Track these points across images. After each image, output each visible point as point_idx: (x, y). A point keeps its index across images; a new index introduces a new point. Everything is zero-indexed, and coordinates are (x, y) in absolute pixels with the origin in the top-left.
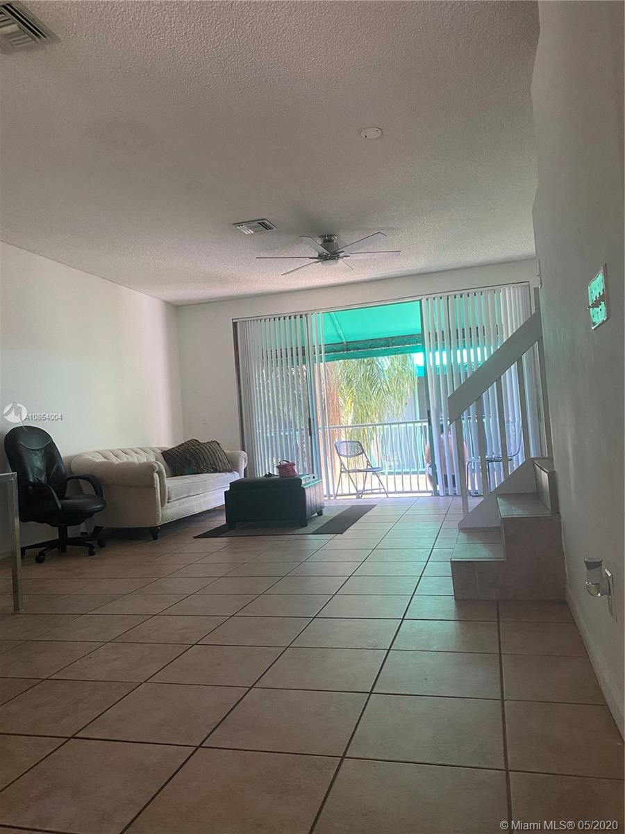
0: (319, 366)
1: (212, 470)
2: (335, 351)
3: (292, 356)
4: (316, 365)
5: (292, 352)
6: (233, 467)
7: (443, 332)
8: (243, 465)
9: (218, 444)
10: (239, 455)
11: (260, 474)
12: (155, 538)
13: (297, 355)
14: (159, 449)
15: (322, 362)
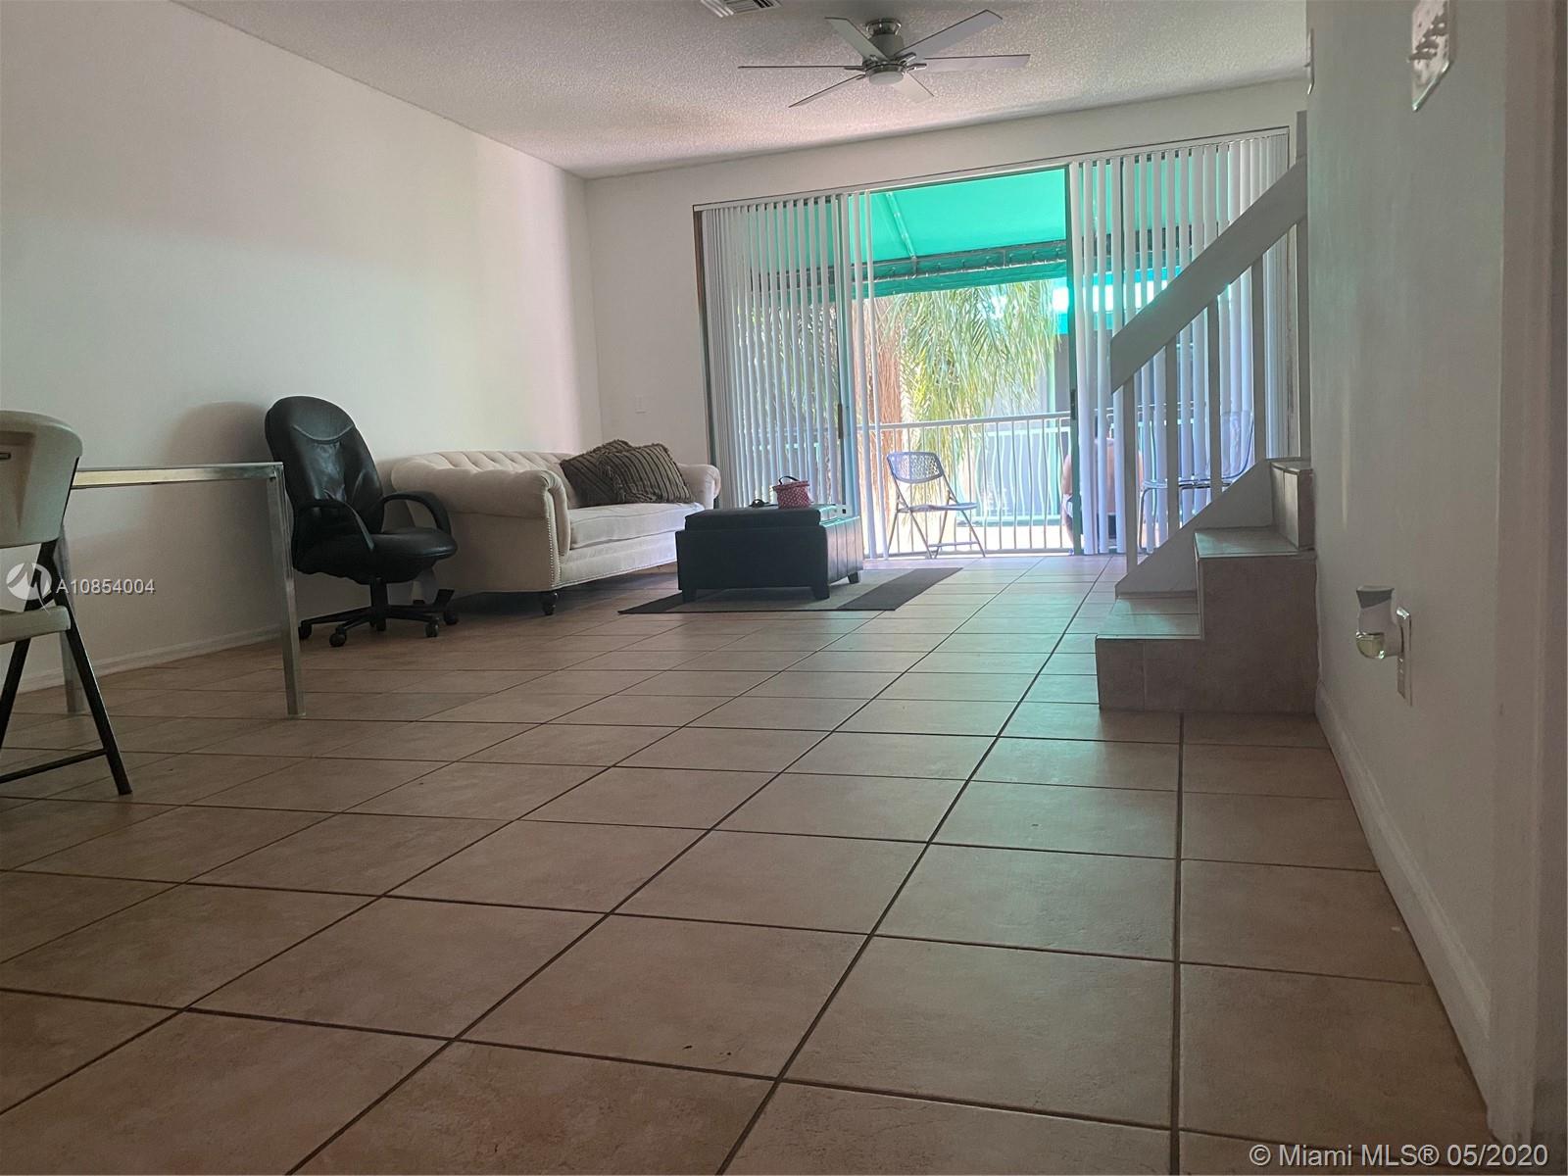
0: (862, 304)
1: (654, 498)
2: (894, 275)
3: (809, 284)
4: (855, 302)
5: (809, 276)
6: (694, 494)
7: (1109, 236)
8: (712, 492)
9: (666, 450)
10: (704, 472)
11: (743, 503)
12: (549, 613)
13: (819, 283)
14: (555, 456)
15: (867, 296)
